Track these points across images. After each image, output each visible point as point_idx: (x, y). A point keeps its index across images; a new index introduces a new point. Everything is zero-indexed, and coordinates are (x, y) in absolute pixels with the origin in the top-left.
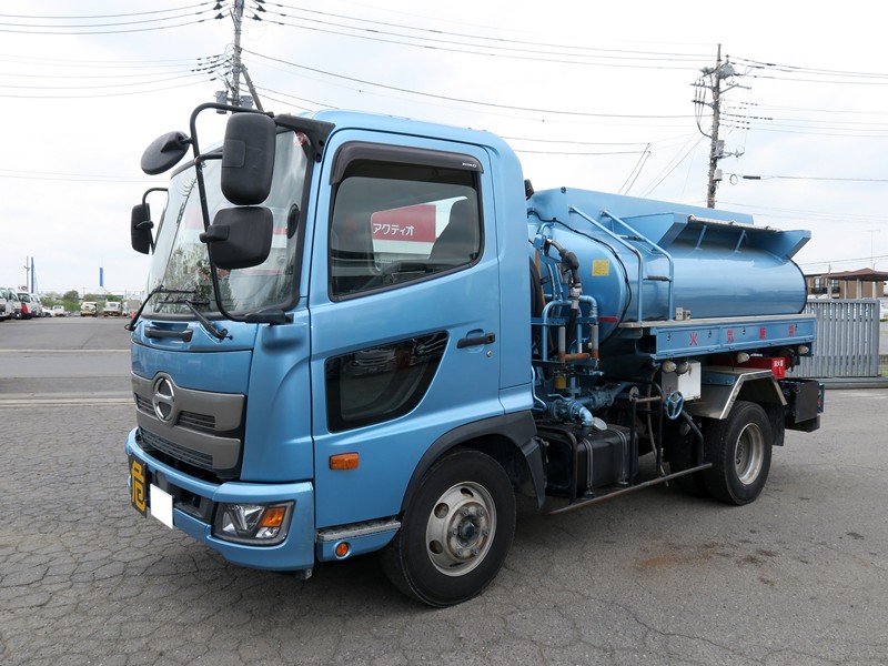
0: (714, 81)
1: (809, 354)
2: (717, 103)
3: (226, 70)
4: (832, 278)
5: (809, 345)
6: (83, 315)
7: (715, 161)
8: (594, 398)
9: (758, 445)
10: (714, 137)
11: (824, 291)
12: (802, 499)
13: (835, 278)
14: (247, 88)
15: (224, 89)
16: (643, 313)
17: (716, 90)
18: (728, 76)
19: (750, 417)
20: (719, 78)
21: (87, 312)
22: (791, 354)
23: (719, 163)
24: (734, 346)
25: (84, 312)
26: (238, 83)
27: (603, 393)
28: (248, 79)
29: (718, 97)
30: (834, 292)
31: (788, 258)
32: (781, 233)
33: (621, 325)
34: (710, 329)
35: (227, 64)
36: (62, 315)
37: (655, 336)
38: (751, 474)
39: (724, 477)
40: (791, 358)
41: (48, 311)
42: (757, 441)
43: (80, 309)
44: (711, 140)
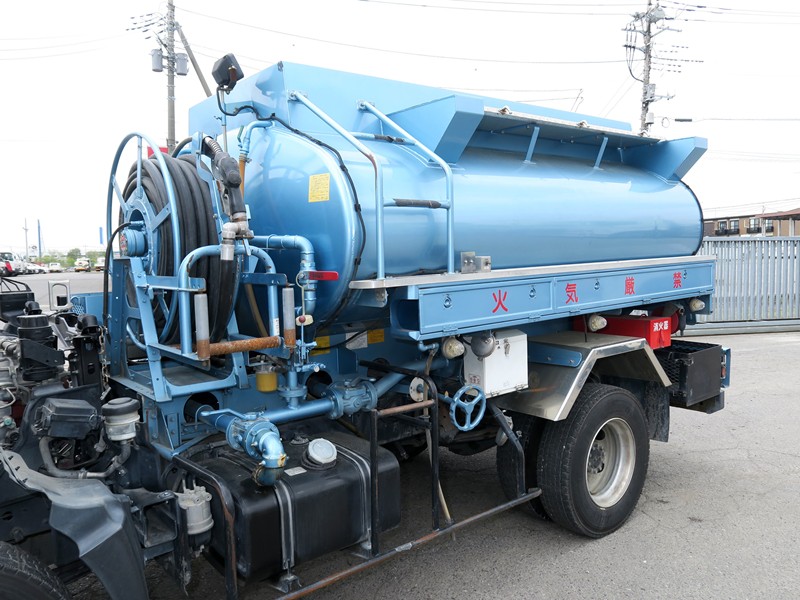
0: (646, 25)
1: (706, 311)
2: (648, 47)
3: (161, 28)
4: (765, 218)
5: (705, 298)
6: (78, 271)
7: (647, 105)
8: (335, 401)
9: (627, 446)
10: (646, 81)
11: (759, 230)
12: (693, 519)
13: (769, 218)
14: (182, 46)
15: (158, 46)
16: (387, 264)
17: (648, 33)
18: (659, 19)
19: (612, 409)
20: (650, 22)
21: (81, 268)
22: (680, 311)
23: (650, 105)
24: (579, 307)
25: (77, 268)
26: (172, 40)
27: (355, 392)
28: (182, 37)
29: (649, 41)
30: (767, 231)
31: (677, 178)
32: (666, 143)
33: (352, 285)
34: (532, 283)
35: (162, 22)
36: (58, 271)
37: (416, 302)
38: (617, 488)
39: (566, 504)
40: (680, 316)
41: (42, 268)
42: (626, 440)
43: (74, 265)
44: (642, 84)
